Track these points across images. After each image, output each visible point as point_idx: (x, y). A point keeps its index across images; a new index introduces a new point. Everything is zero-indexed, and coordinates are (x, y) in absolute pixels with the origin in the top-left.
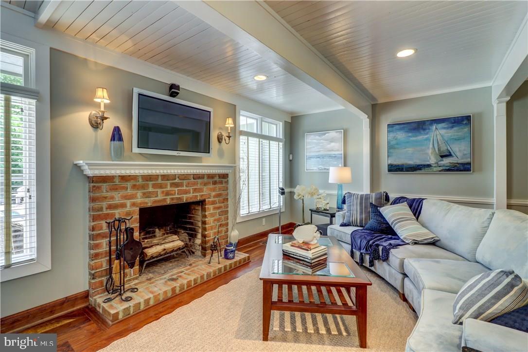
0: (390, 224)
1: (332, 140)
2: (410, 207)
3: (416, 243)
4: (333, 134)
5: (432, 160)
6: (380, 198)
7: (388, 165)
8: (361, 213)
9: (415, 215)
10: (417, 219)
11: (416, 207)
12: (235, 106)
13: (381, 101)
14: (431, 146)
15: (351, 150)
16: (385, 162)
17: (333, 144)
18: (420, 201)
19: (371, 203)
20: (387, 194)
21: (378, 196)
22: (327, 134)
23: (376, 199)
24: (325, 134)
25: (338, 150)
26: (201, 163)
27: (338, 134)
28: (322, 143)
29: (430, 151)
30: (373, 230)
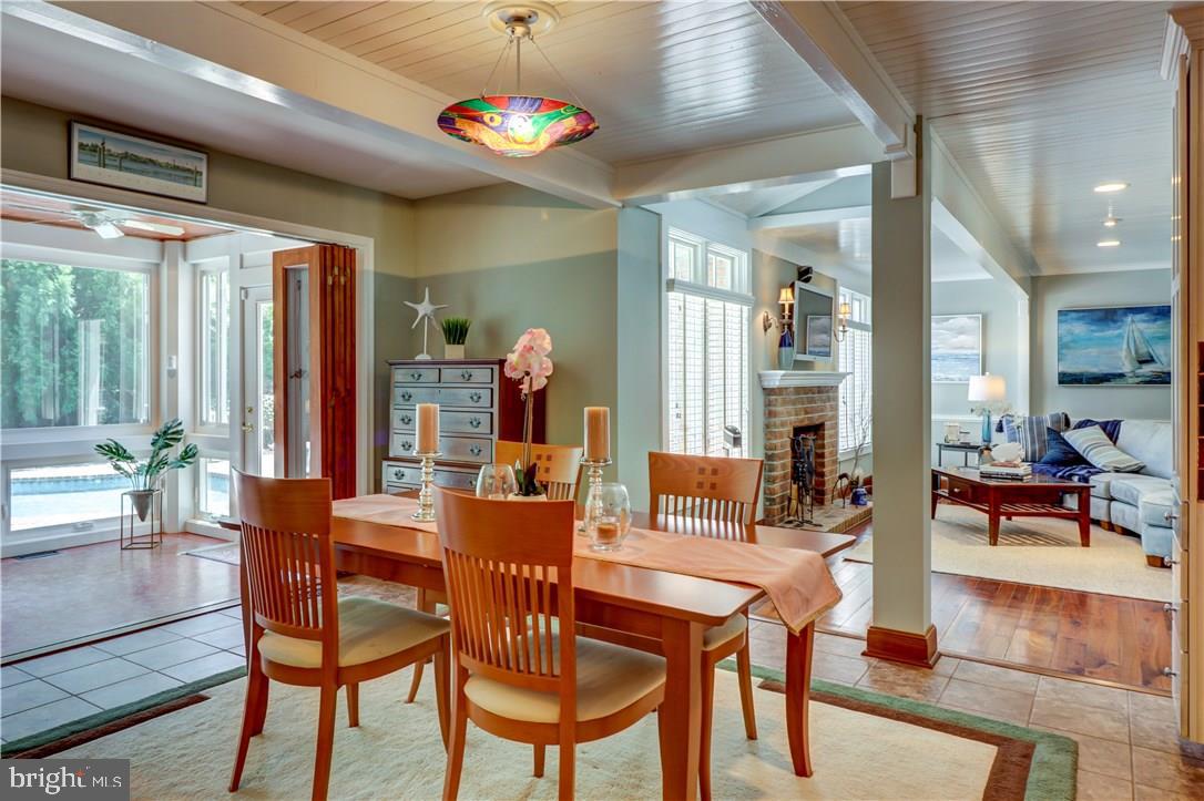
0: (1081, 452)
1: (961, 331)
2: (1104, 430)
3: (1117, 471)
4: (962, 320)
5: (1127, 368)
6: (1058, 422)
7: (1059, 374)
8: (1033, 442)
9: (1111, 439)
10: (1115, 443)
11: (1111, 430)
12: (835, 280)
13: (1047, 271)
14: (1125, 346)
15: (995, 349)
16: (1053, 368)
17: (962, 337)
18: (1116, 424)
19: (1048, 428)
20: (1066, 416)
21: (1055, 419)
22: (951, 321)
23: (1052, 423)
24: (948, 319)
25: (973, 348)
26: (813, 369)
27: (972, 320)
28: (942, 334)
29: (1123, 354)
30: (1055, 463)
